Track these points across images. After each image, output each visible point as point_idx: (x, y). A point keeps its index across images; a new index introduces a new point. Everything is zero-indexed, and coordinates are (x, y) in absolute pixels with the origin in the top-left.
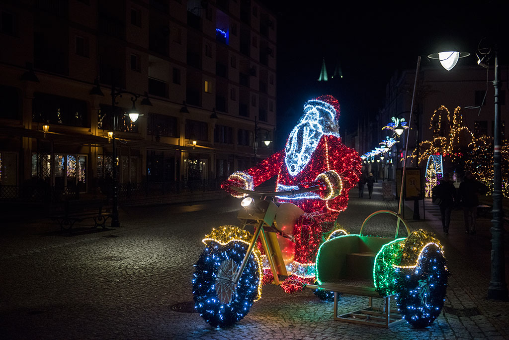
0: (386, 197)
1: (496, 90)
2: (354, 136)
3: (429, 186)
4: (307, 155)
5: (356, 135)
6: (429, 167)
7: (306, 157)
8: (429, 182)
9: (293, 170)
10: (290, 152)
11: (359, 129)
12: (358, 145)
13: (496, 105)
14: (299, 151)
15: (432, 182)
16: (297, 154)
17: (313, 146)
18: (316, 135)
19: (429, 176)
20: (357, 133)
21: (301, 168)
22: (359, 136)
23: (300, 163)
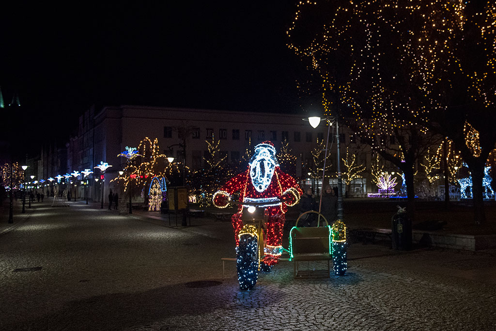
0: (122, 212)
1: (338, 140)
2: (37, 160)
3: (152, 202)
4: (268, 178)
5: (40, 159)
6: (152, 186)
7: (268, 180)
8: (152, 199)
9: (260, 188)
10: (256, 177)
11: (42, 154)
12: (42, 169)
13: (338, 149)
14: (263, 176)
15: (154, 199)
16: (261, 178)
17: (271, 173)
18: (271, 166)
19: (152, 194)
20: (41, 157)
21: (266, 187)
22: (42, 160)
23: (265, 184)
